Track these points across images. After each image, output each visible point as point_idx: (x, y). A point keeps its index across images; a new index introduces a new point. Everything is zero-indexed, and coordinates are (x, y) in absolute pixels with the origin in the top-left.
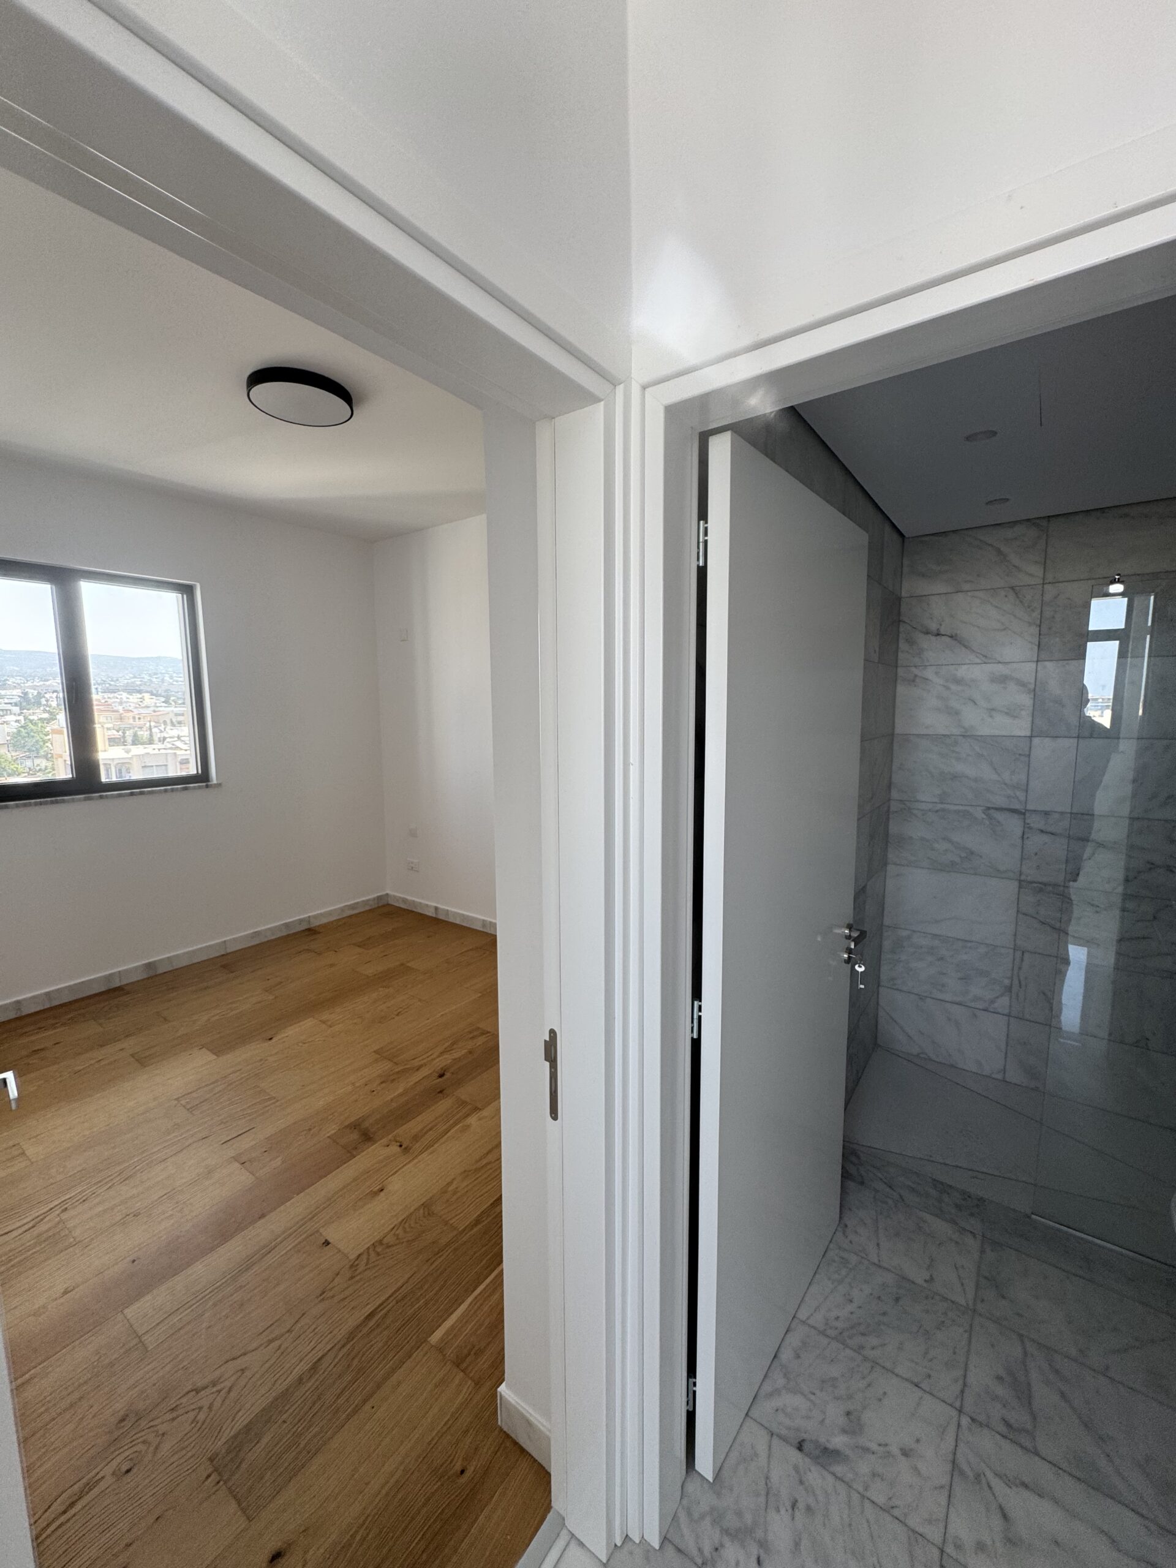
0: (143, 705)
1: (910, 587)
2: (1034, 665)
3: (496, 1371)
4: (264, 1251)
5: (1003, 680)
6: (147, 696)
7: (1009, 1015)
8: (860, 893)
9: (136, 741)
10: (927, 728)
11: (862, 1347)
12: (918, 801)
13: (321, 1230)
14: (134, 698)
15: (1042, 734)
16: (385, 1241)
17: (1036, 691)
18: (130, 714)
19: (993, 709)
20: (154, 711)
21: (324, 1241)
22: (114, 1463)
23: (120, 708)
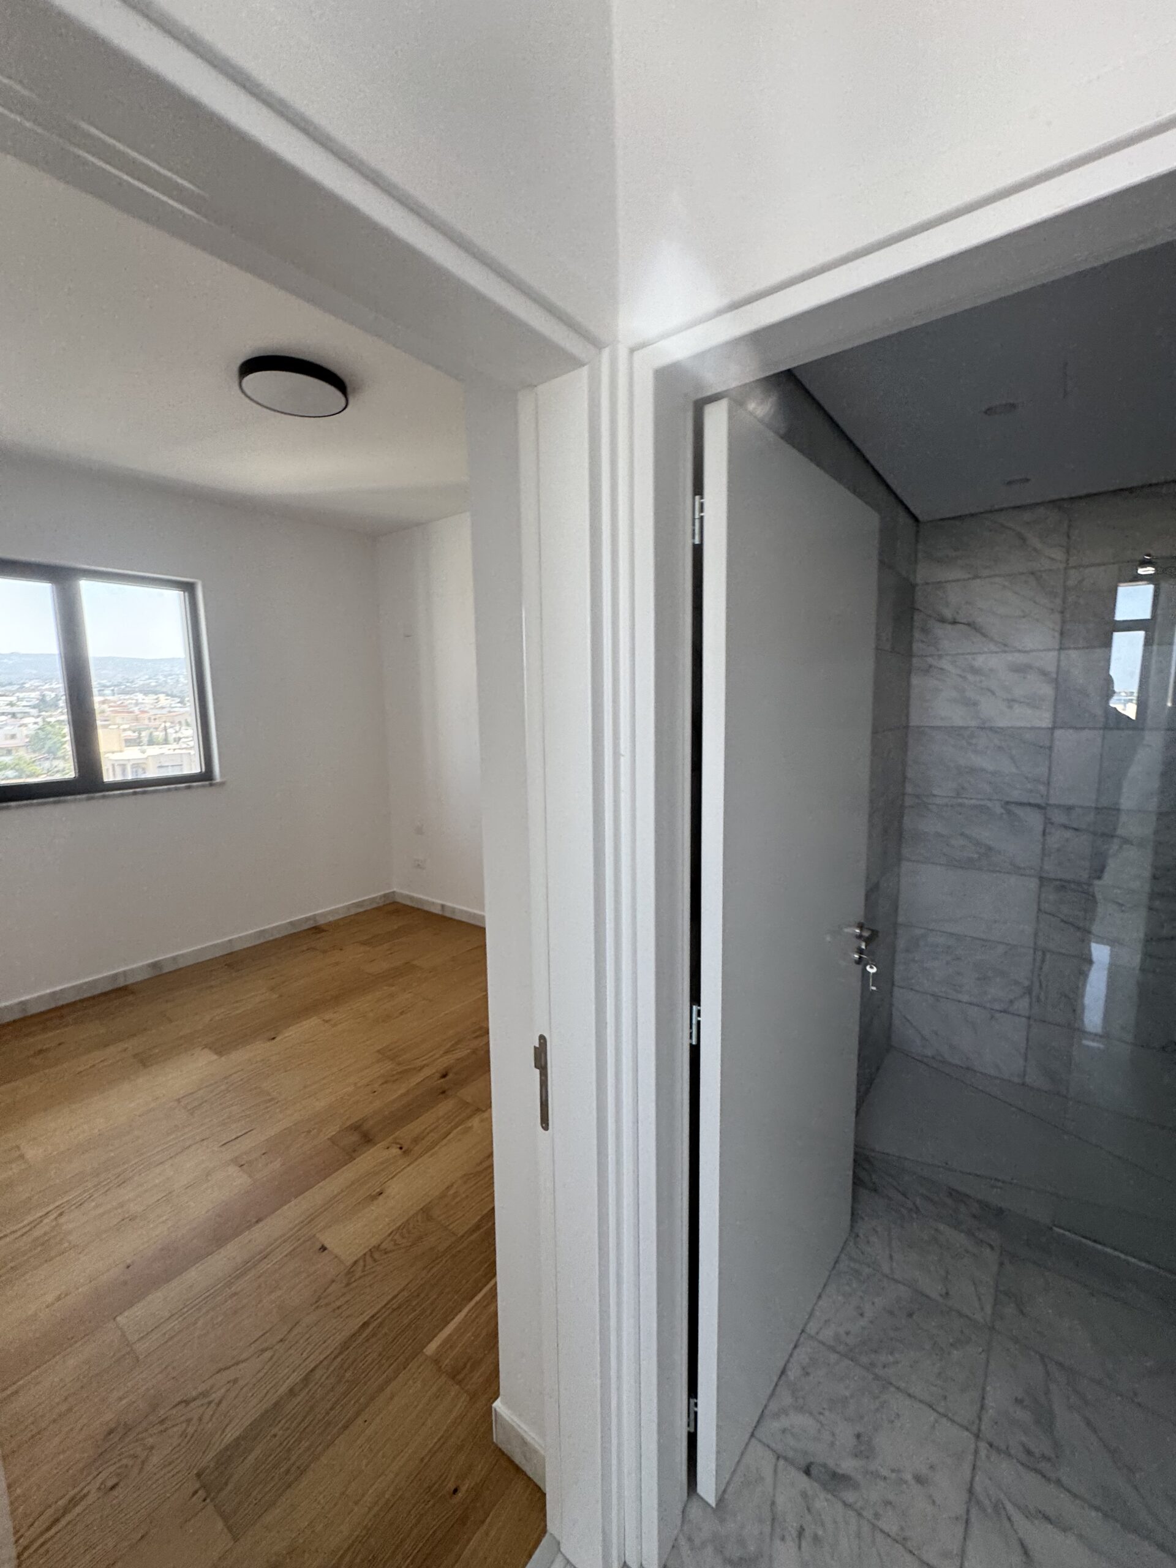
0: (158, 706)
1: (924, 573)
2: (1055, 653)
3: (491, 1386)
4: (258, 1257)
5: (1021, 670)
6: (162, 697)
7: (1029, 1018)
8: (872, 892)
9: (151, 742)
10: (942, 719)
11: (873, 1364)
12: (935, 796)
13: (318, 1235)
14: (151, 698)
15: (1065, 726)
16: (383, 1246)
17: (1058, 680)
18: (146, 715)
19: (1013, 700)
20: (170, 712)
21: (320, 1246)
22: (100, 1479)
23: (136, 709)
